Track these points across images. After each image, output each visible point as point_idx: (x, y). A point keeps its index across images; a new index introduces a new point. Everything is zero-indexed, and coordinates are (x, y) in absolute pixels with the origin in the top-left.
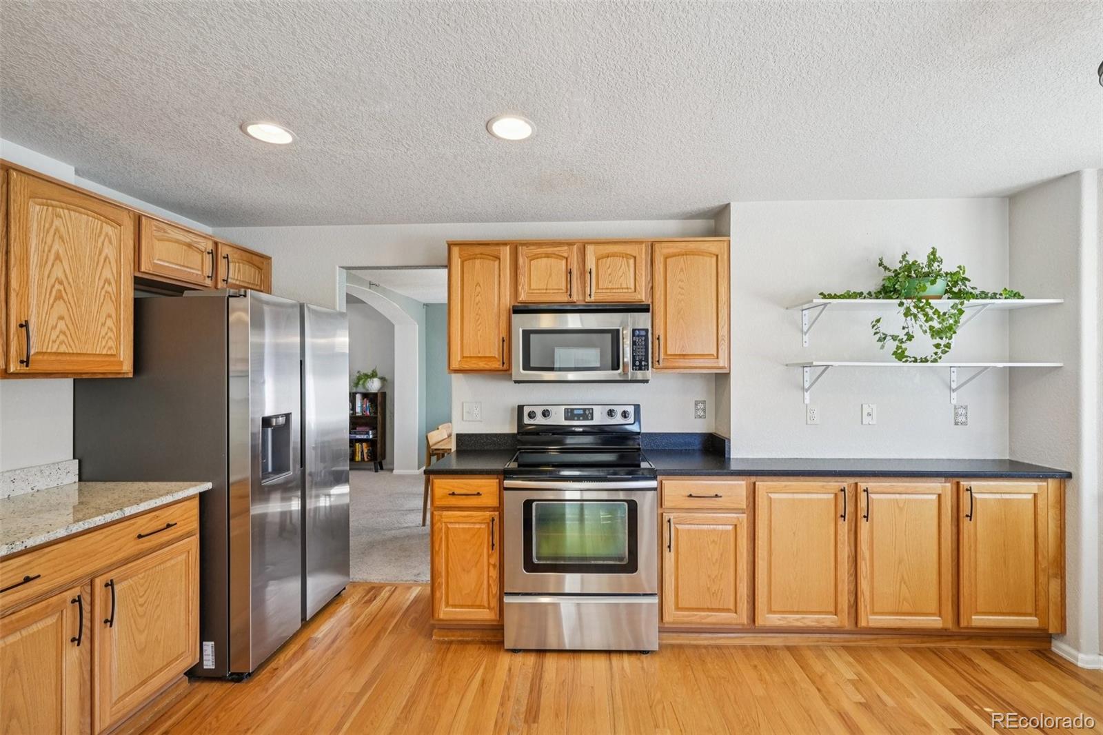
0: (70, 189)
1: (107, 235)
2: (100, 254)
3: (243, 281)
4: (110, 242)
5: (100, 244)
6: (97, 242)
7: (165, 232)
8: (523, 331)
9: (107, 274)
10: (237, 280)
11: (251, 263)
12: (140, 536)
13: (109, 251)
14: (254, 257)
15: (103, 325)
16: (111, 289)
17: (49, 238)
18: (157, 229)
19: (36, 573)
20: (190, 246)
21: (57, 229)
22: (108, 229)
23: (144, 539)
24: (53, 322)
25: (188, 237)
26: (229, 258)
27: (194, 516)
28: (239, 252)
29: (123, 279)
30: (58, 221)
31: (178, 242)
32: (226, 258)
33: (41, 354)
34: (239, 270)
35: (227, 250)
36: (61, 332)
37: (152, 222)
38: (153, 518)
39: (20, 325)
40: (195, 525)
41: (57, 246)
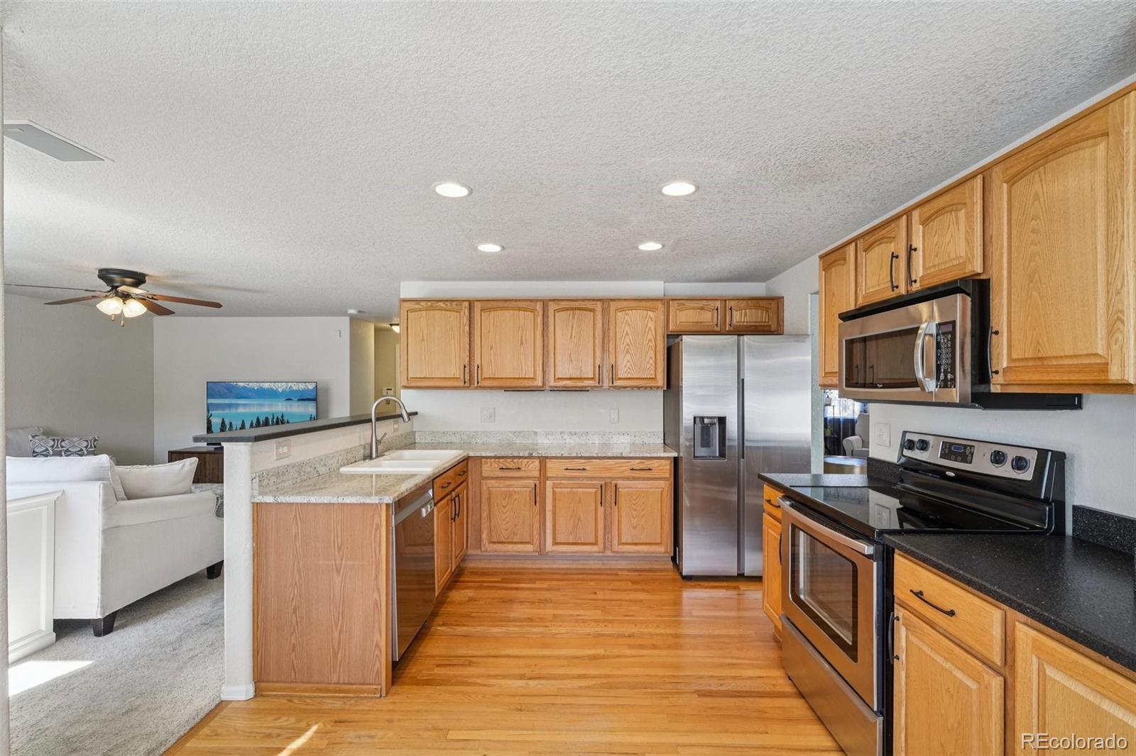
0: (625, 300)
1: (650, 316)
2: (646, 327)
3: (750, 322)
4: (652, 320)
5: (646, 322)
7: (684, 305)
8: (846, 341)
9: (650, 337)
10: (744, 322)
11: (757, 307)
12: (632, 469)
13: (651, 325)
14: (761, 302)
15: (648, 363)
16: (652, 344)
17: (624, 326)
18: (679, 305)
19: (587, 468)
20: (702, 309)
21: (627, 321)
22: (650, 313)
23: (636, 472)
24: (624, 364)
25: (701, 304)
26: (733, 308)
27: (666, 469)
28: (744, 302)
29: (658, 337)
30: (627, 317)
31: (694, 308)
32: (731, 309)
33: (620, 379)
34: (746, 314)
35: (732, 304)
36: (629, 368)
37: (676, 302)
38: (641, 463)
39: (612, 366)
40: (668, 475)
41: (627, 328)
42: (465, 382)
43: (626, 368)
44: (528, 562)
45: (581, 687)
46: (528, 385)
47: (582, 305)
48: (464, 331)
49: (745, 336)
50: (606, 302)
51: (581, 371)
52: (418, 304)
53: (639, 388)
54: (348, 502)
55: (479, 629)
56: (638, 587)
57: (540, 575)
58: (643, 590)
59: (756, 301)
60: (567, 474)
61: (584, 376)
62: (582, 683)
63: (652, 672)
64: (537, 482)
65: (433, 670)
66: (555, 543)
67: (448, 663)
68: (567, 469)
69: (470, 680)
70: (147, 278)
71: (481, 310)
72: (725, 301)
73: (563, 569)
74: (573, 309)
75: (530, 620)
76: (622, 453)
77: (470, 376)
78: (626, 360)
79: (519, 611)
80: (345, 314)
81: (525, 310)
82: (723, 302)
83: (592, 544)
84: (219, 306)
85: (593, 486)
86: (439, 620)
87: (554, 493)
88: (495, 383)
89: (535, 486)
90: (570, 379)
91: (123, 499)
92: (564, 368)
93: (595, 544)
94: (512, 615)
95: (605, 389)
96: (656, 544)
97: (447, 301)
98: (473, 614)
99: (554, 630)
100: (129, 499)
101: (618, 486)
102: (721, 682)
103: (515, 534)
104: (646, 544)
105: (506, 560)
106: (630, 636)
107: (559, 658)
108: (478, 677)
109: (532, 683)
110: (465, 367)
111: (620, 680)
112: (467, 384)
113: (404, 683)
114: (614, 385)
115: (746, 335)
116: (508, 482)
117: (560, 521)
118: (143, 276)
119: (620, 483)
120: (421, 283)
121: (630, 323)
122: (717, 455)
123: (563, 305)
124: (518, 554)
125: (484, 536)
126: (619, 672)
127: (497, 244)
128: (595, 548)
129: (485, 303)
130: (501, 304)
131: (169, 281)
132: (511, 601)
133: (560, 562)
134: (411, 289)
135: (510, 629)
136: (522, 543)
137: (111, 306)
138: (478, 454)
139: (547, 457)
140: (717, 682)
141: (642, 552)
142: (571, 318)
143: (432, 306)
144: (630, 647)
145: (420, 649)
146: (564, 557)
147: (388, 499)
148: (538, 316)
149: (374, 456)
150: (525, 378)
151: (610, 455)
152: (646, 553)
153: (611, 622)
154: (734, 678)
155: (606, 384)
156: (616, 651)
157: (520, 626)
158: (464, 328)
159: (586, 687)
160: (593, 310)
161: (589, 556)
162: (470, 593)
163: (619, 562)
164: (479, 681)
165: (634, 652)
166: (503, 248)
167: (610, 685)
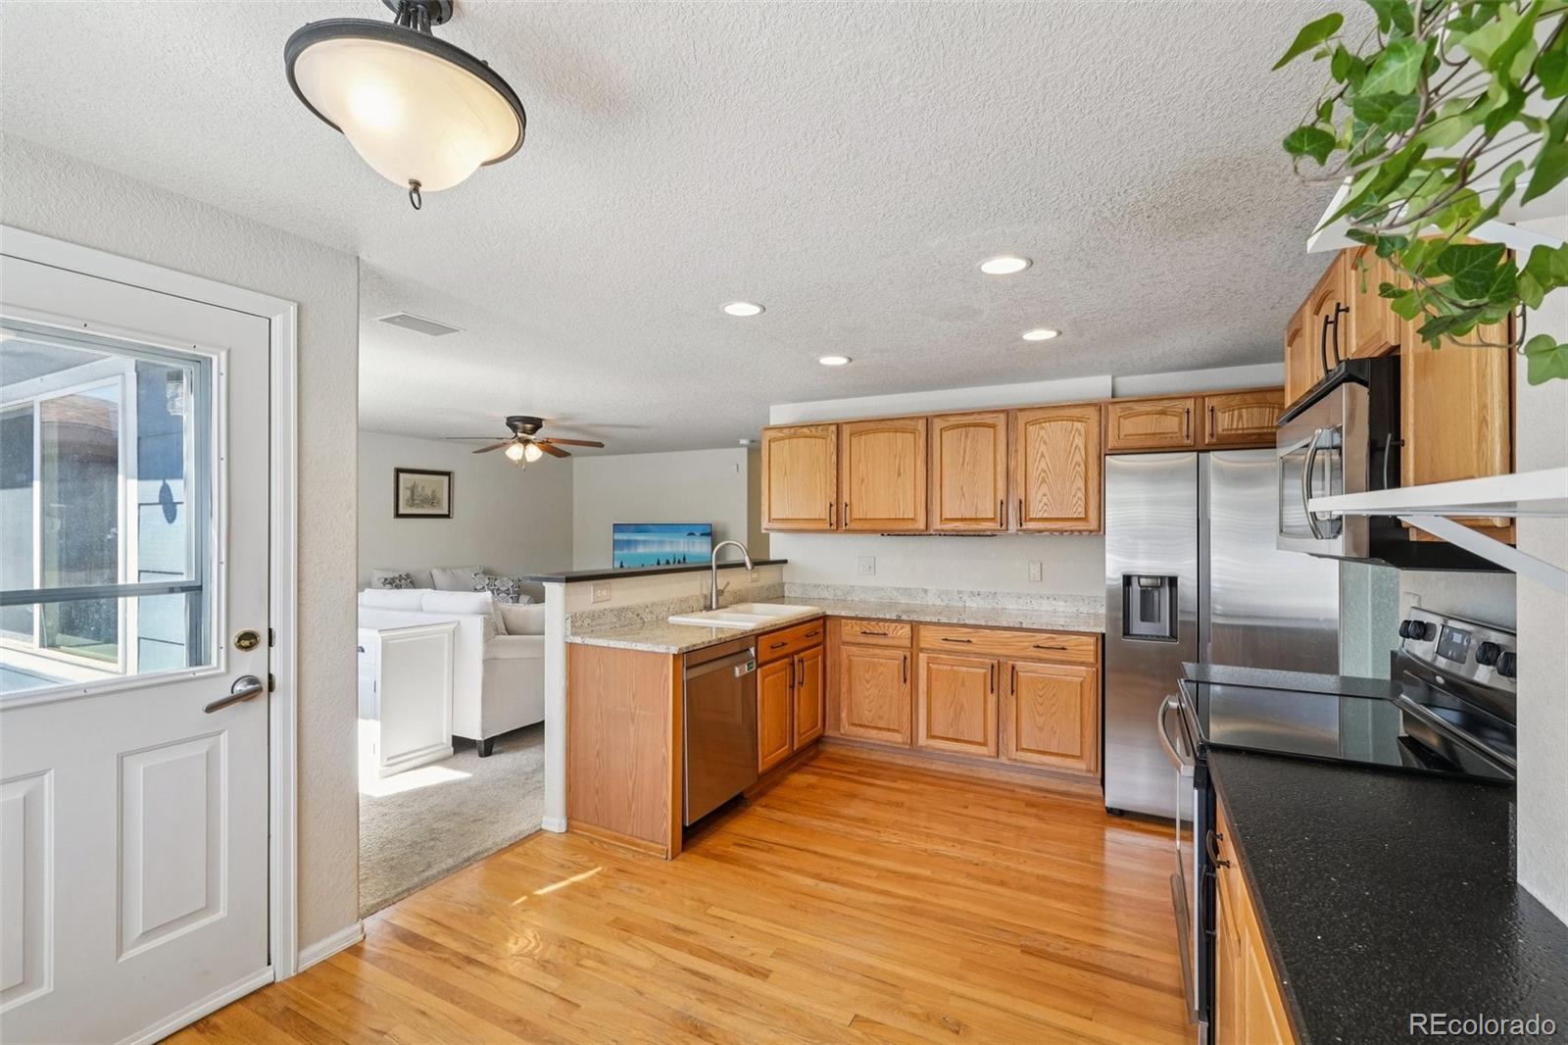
0: (1041, 408)
1: (1077, 428)
2: (1072, 446)
3: (1248, 428)
4: (1080, 434)
5: (1071, 439)
6: (1069, 437)
7: (1132, 409)
9: (1078, 459)
10: (1237, 429)
11: (1260, 405)
12: (1037, 647)
13: (1079, 441)
14: (1269, 396)
15: (1074, 496)
16: (1081, 469)
17: (1037, 444)
18: (1124, 410)
19: (974, 640)
20: (1163, 413)
21: (1042, 437)
22: (1078, 425)
23: (1042, 650)
24: (1039, 498)
25: (1160, 406)
26: (1216, 408)
27: (1090, 651)
28: (1238, 397)
29: (1090, 459)
30: (1042, 433)
31: (1148, 413)
32: (1212, 410)
33: (1032, 519)
34: (1240, 417)
35: (1214, 402)
36: (1046, 504)
37: (1117, 406)
38: (1050, 638)
39: (1021, 502)
40: (1092, 660)
41: (1043, 448)
42: (831, 525)
43: (1041, 505)
44: (900, 756)
45: (875, 903)
46: (906, 527)
47: (978, 419)
48: (830, 462)
49: (1211, 453)
50: (1010, 414)
51: (977, 508)
52: (780, 432)
53: (1062, 532)
54: (640, 649)
55: (799, 818)
56: (1034, 811)
57: (908, 774)
58: (1036, 816)
59: (1260, 395)
60: (947, 646)
61: (983, 516)
62: (881, 899)
63: (974, 909)
64: (908, 655)
65: (728, 847)
66: (930, 736)
67: (747, 844)
68: (946, 640)
69: (760, 866)
70: (543, 422)
71: (851, 435)
72: (1203, 398)
73: (942, 772)
74: (965, 426)
75: (864, 820)
76: (1021, 623)
77: (837, 517)
78: (1040, 494)
79: (855, 809)
80: (736, 445)
81: (904, 431)
82: (1199, 401)
83: (979, 744)
84: (601, 445)
85: (981, 665)
86: (763, 801)
87: (929, 669)
88: (867, 526)
89: (905, 658)
90: (962, 520)
91: (504, 634)
92: (953, 505)
93: (984, 744)
94: (846, 811)
95: (1011, 534)
96: (1073, 757)
97: (812, 425)
98: (803, 802)
99: (884, 837)
100: (509, 634)
101: (1017, 669)
102: (1067, 945)
103: (880, 718)
104: (1057, 755)
105: (872, 750)
106: (977, 864)
107: (870, 867)
108: (768, 864)
109: (823, 885)
110: (831, 505)
111: (932, 908)
112: (834, 527)
113: (694, 853)
114: (1024, 527)
115: (1214, 450)
116: (872, 651)
117: (937, 705)
118: (540, 420)
119: (1019, 664)
120: (791, 405)
121: (1048, 441)
122: (1168, 634)
123: (953, 421)
124: (884, 743)
125: (844, 715)
126: (935, 900)
127: (840, 355)
128: (983, 750)
129: (854, 425)
130: (872, 426)
131: (561, 423)
132: (853, 796)
133: (939, 762)
134: (781, 414)
135: (835, 825)
136: (889, 730)
137: (515, 452)
138: (836, 613)
139: (921, 623)
140: (1062, 943)
141: (1053, 766)
142: (963, 438)
143: (795, 433)
144: (969, 875)
145: (728, 825)
146: (942, 755)
147: (674, 650)
148: (919, 437)
149: (714, 607)
150: (904, 519)
151: (1005, 624)
152: (1058, 767)
153: (963, 843)
154: (1093, 946)
155: (1013, 526)
156: (948, 877)
157: (847, 825)
158: (831, 459)
159: (883, 905)
160: (993, 426)
161: (975, 760)
162: (813, 779)
163: (1022, 775)
164: (768, 869)
165: (970, 883)
166: (850, 360)
167: (914, 910)
